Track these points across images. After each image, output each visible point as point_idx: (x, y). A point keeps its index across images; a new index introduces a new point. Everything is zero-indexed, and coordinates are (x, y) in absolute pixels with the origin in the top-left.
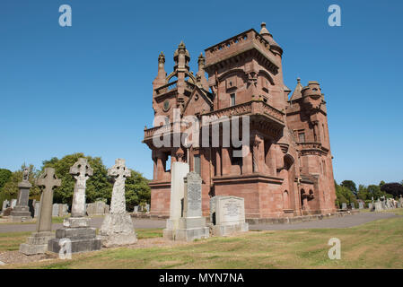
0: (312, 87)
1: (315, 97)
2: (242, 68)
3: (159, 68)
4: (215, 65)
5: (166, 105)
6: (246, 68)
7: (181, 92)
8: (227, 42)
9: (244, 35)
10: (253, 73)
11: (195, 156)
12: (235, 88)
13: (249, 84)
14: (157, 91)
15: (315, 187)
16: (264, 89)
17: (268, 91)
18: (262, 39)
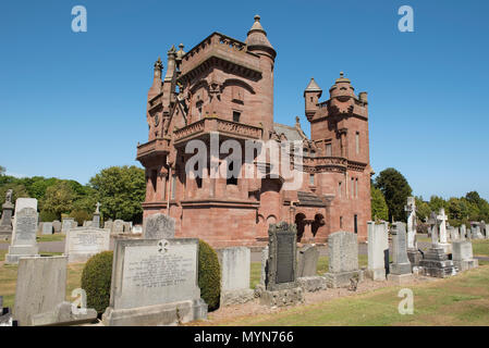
0: (339, 86)
1: (343, 99)
2: (206, 79)
3: (155, 77)
4: (190, 73)
5: (156, 119)
6: (209, 79)
7: (166, 104)
8: (197, 49)
9: (209, 40)
10: (214, 85)
12: (202, 102)
13: (212, 97)
14: (151, 103)
15: (327, 211)
16: (235, 101)
17: (242, 103)
18: (232, 42)
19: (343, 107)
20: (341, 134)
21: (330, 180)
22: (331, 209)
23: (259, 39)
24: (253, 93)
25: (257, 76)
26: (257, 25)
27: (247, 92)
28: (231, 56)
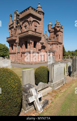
0: (58, 24)
1: (58, 27)
2: (28, 20)
3: (10, 19)
4: (21, 18)
5: (12, 30)
6: (29, 20)
7: (15, 27)
8: (24, 11)
9: (28, 9)
10: (30, 21)
11: (18, 46)
12: (26, 26)
13: (29, 25)
14: (10, 26)
15: (54, 54)
16: (35, 26)
17: (36, 27)
18: (34, 10)
19: (58, 29)
20: (57, 36)
21: (55, 47)
22: (55, 54)
23: (40, 9)
24: (39, 24)
25: (40, 19)
26: (39, 6)
27: (38, 24)
28: (34, 13)
